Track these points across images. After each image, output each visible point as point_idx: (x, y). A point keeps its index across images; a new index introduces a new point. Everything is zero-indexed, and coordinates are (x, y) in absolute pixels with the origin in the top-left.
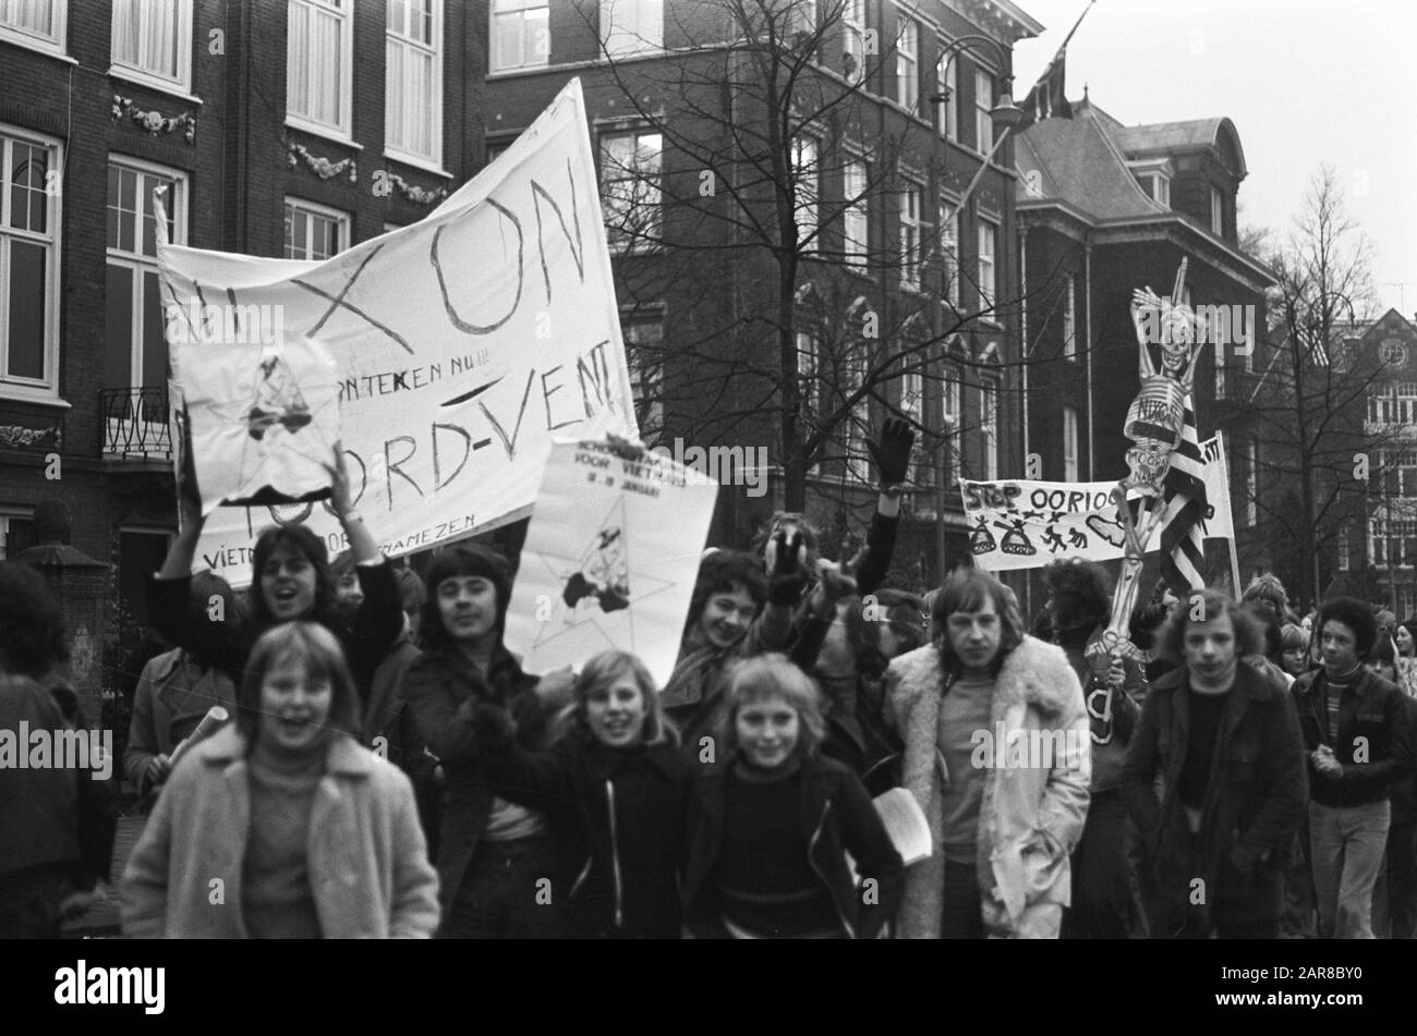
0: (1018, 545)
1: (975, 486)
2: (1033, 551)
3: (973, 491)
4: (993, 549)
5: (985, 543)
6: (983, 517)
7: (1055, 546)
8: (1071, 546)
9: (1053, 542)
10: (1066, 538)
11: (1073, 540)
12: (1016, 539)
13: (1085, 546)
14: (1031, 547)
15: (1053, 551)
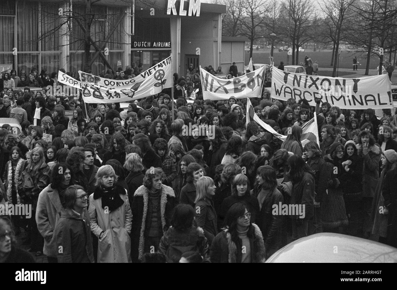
0: (98, 96)
1: (84, 74)
2: (103, 98)
3: (83, 75)
4: (90, 96)
5: (88, 94)
6: (87, 85)
7: (110, 97)
8: (115, 97)
9: (109, 96)
10: (113, 94)
11: (115, 95)
12: (97, 93)
13: (120, 97)
14: (102, 97)
15: (109, 98)
